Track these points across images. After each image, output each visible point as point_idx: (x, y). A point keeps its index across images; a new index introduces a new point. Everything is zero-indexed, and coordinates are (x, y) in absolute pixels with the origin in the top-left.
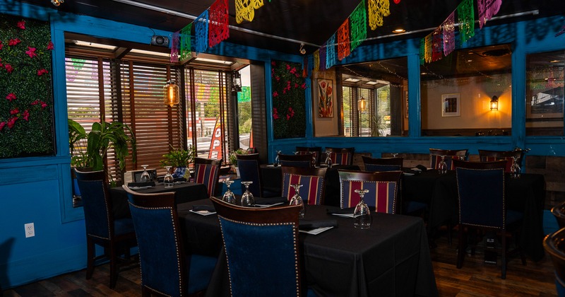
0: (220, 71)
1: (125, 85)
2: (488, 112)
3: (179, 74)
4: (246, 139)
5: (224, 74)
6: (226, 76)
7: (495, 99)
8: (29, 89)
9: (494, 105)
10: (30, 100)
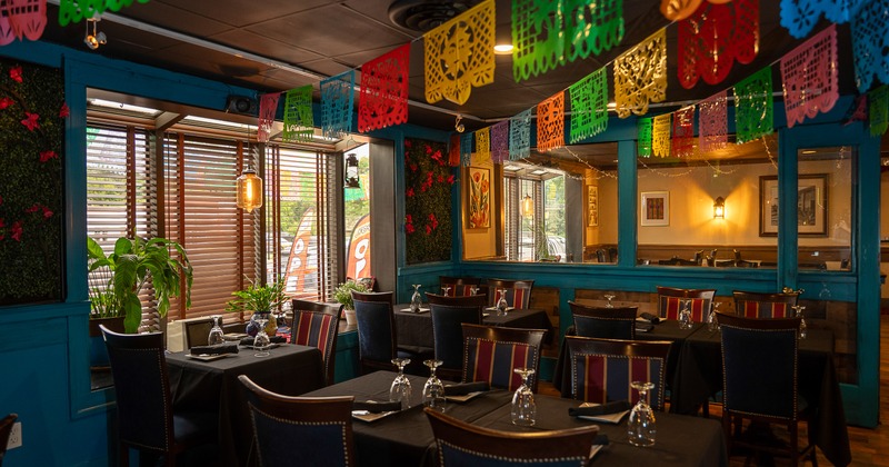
0: (317, 152)
1: (170, 174)
2: (710, 220)
3: (256, 155)
4: (360, 266)
5: (324, 156)
6: (327, 160)
7: (719, 201)
8: (22, 186)
9: (719, 211)
10: (23, 204)
